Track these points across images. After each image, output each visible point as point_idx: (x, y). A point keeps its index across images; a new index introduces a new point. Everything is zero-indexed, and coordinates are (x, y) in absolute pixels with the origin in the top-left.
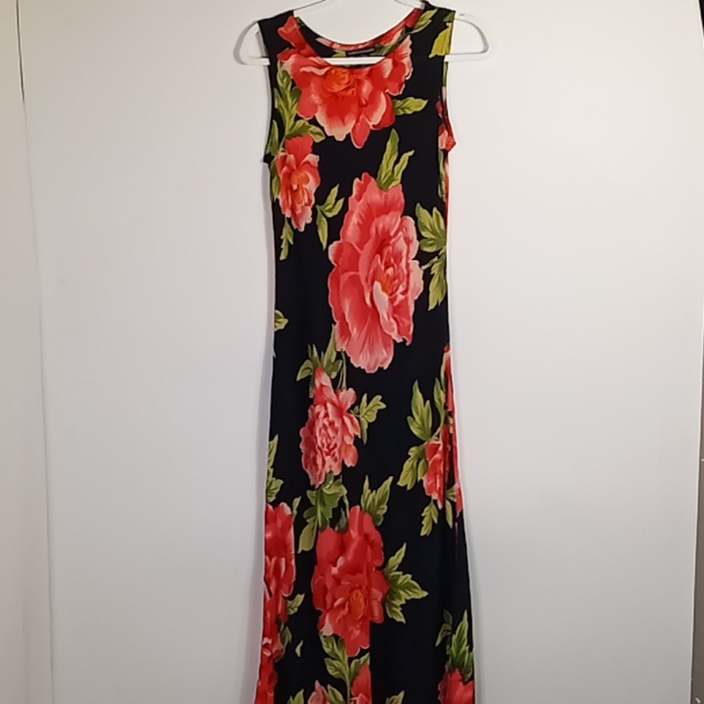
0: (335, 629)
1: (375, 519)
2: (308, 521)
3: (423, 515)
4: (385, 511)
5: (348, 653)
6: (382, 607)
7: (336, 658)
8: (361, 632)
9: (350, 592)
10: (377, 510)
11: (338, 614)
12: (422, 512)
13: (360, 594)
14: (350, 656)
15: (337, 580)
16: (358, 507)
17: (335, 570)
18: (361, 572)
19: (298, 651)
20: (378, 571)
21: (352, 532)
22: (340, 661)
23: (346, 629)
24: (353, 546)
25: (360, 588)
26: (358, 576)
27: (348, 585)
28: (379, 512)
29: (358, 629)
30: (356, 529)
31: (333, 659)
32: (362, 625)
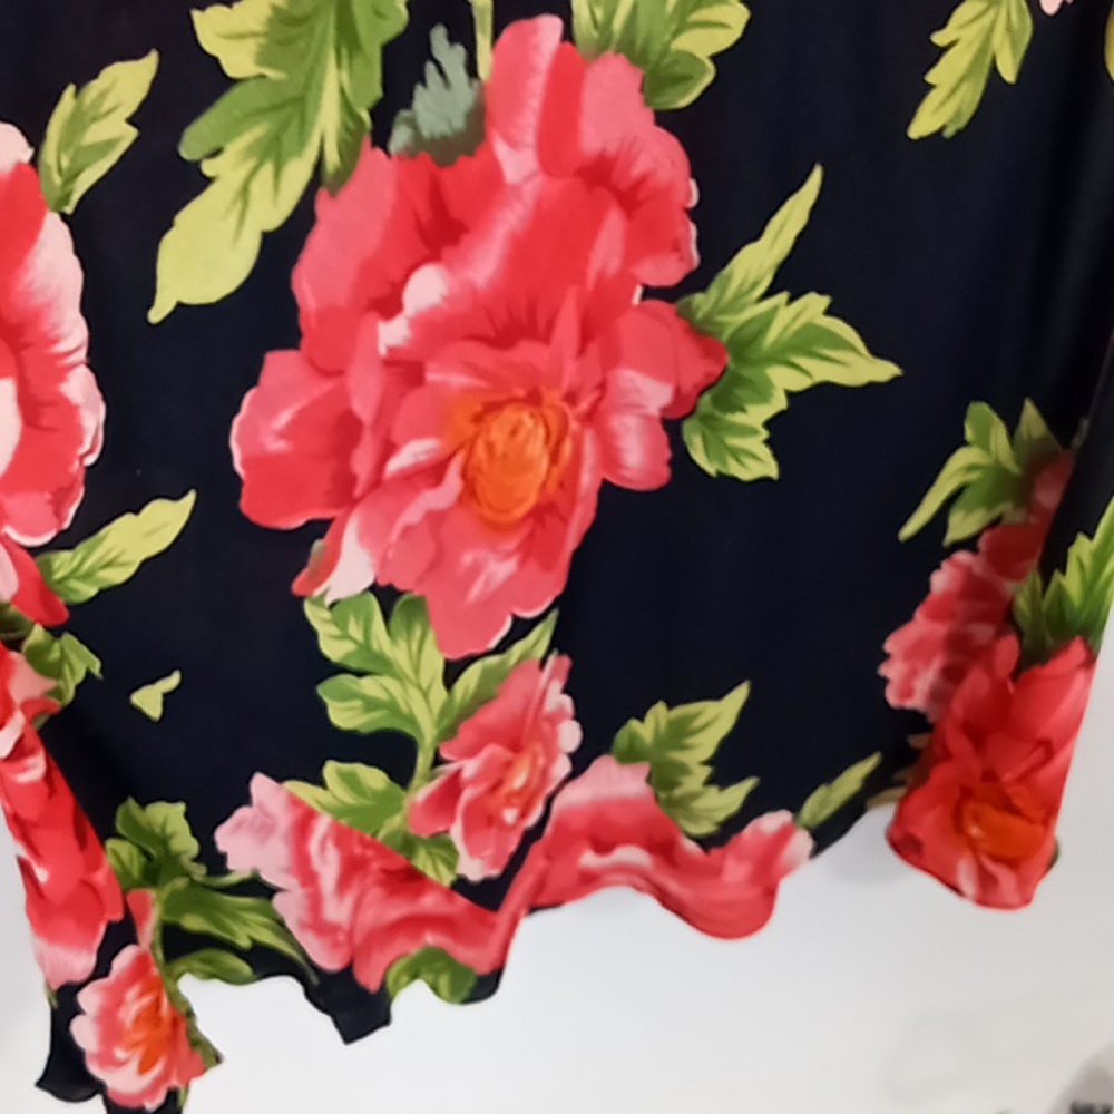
0: (383, 563)
1: (656, 75)
2: (208, 168)
3: (939, 38)
4: (726, 39)
5: (441, 646)
6: (664, 438)
7: (381, 666)
8: (522, 564)
9: (478, 419)
10: (676, 34)
11: (402, 507)
12: (942, 25)
13: (528, 422)
14: (456, 656)
15: (406, 370)
16: (550, 26)
17: (393, 334)
18: (546, 338)
19: (149, 700)
20: (657, 305)
21: (501, 149)
22: (398, 676)
23: (439, 562)
24: (509, 220)
25: (534, 399)
26: (527, 352)
27: (468, 391)
28: (686, 42)
29: (508, 556)
30: (530, 137)
31: (360, 674)
32: (531, 535)
